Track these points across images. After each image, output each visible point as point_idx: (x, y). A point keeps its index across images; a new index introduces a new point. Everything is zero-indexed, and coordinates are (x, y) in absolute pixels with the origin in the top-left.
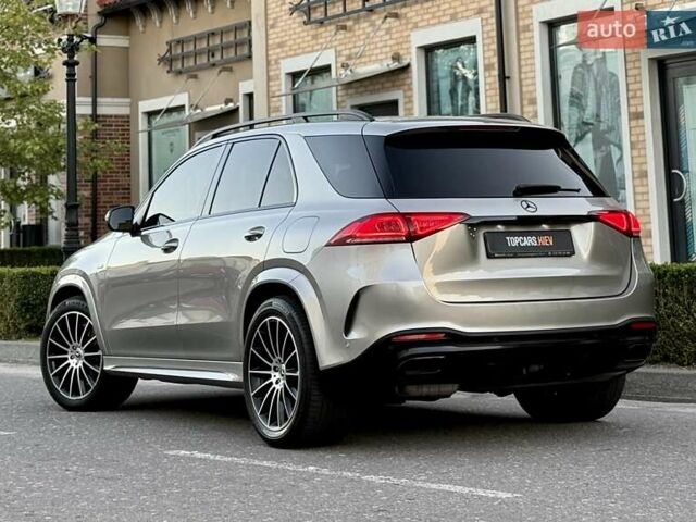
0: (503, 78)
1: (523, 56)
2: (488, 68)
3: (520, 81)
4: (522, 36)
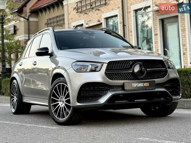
0: (124, 26)
1: (129, 20)
2: (120, 23)
3: (128, 26)
4: (129, 14)
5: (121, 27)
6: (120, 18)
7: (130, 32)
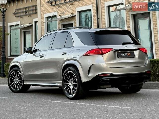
0: (98, 18)
1: (102, 14)
2: (94, 16)
3: (102, 19)
4: (102, 9)
5: (95, 20)
6: (94, 12)
7: (103, 24)
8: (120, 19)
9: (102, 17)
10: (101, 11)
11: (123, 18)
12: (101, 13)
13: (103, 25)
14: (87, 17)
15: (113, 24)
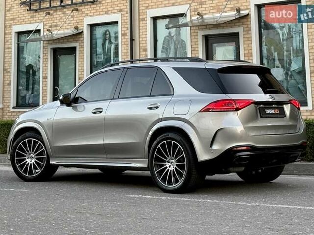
0: (132, 40)
1: (141, 31)
2: (123, 35)
3: (140, 41)
4: (141, 22)
5: (124, 42)
6: (123, 27)
7: (141, 51)
8: (176, 42)
9: (140, 38)
10: (139, 27)
11: (184, 41)
12: (139, 29)
13: (141, 53)
14: (108, 36)
15: (162, 52)
